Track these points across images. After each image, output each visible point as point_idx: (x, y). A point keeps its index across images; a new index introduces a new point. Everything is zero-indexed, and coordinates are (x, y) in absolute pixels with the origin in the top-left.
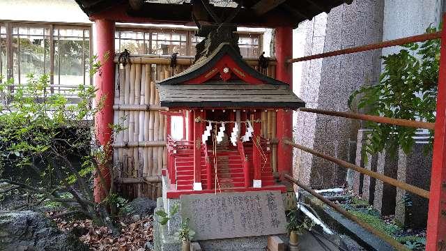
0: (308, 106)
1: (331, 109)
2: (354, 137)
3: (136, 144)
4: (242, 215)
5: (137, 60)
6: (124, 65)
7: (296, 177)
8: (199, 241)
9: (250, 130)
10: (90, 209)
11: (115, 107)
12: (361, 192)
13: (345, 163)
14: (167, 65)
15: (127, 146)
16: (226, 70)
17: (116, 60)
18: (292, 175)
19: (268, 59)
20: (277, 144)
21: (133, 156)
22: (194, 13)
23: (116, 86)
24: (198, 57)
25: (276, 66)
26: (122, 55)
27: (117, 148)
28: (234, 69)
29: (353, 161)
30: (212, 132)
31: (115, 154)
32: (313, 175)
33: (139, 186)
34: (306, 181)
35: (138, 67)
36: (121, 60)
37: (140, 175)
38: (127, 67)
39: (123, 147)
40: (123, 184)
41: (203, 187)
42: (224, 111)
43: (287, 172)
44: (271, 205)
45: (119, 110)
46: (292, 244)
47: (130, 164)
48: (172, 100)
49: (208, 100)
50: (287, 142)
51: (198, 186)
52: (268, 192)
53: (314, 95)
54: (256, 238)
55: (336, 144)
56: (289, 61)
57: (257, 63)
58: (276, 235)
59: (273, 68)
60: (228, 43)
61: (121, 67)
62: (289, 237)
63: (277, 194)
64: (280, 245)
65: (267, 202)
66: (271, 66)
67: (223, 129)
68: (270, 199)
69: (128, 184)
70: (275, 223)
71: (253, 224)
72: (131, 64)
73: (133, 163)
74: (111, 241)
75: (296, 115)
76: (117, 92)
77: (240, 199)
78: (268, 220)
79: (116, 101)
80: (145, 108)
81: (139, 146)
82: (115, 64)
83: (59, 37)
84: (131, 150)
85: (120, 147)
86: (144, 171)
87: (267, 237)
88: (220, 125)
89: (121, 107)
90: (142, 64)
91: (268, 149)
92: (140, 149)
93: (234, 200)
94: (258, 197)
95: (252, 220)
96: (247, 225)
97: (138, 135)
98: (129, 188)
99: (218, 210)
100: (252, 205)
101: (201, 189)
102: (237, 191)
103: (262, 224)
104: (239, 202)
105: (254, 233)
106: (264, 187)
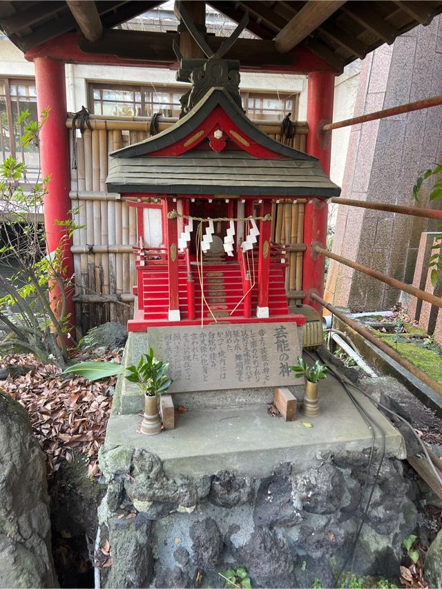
1: (386, 202)
2: (415, 243)
3: (104, 248)
4: (238, 357)
5: (101, 124)
6: (82, 132)
8: (173, 395)
9: (254, 232)
10: (33, 340)
11: (72, 195)
12: (417, 318)
13: (397, 282)
14: (144, 132)
15: (91, 251)
16: (218, 134)
17: (69, 123)
18: (321, 296)
19: (296, 125)
20: (304, 252)
21: (101, 265)
23: (72, 165)
25: (307, 135)
26: (78, 115)
27: (79, 253)
28: (231, 132)
29: (409, 280)
30: (193, 235)
31: (76, 262)
32: (354, 292)
33: (112, 305)
35: (102, 135)
36: (76, 123)
37: (112, 291)
38: (86, 133)
39: (87, 253)
40: (89, 303)
41: (182, 316)
42: (210, 201)
43: (316, 290)
44: (282, 345)
45: (78, 199)
46: (308, 400)
47: (98, 277)
48: (125, 181)
49: (185, 182)
50: (318, 248)
51: (174, 315)
52: (278, 325)
53: (362, 181)
54: (257, 389)
55: (389, 252)
56: (327, 127)
57: (279, 129)
58: (285, 387)
59: (303, 137)
60: (222, 88)
61: (78, 134)
62: (305, 390)
63: (290, 327)
64: (290, 403)
65: (275, 340)
66: (300, 134)
67: (210, 230)
68: (280, 334)
69: (96, 303)
70: (285, 370)
71: (253, 370)
72: (91, 130)
73: (101, 275)
74: (60, 384)
75: (333, 209)
76: (73, 172)
77: (236, 334)
78: (274, 365)
79: (74, 186)
81: (108, 252)
82: (68, 129)
83: (18, 96)
84: (97, 256)
85: (82, 253)
86: (118, 287)
87: (274, 389)
88: (206, 225)
89: (81, 195)
90: (107, 131)
91: (283, 261)
92: (111, 255)
93: (227, 335)
94: (262, 333)
95: (252, 365)
96: (244, 371)
97: (107, 236)
98: (98, 308)
99: (203, 349)
100: (254, 343)
101: (178, 319)
102: (233, 322)
103: (266, 370)
104: (233, 338)
105: (253, 383)
106: (273, 317)
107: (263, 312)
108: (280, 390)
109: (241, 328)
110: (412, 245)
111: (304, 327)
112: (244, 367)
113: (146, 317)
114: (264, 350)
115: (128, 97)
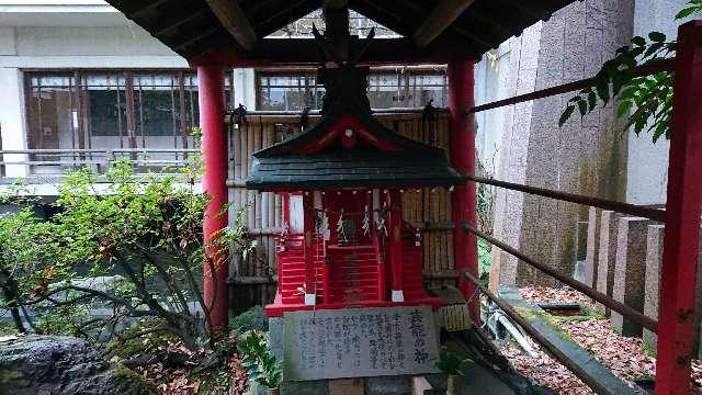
3: (257, 231)
4: (373, 342)
5: (256, 118)
6: (239, 126)
11: (229, 182)
14: (296, 124)
16: (349, 133)
17: (227, 119)
18: (475, 275)
19: (438, 110)
20: (454, 230)
23: (229, 156)
26: (235, 112)
28: (361, 131)
35: (257, 130)
38: (243, 128)
41: (318, 300)
43: (469, 269)
44: (417, 330)
45: (234, 186)
50: (467, 226)
53: (519, 154)
54: (392, 378)
56: (469, 110)
57: (420, 116)
58: (422, 375)
59: (445, 121)
63: (425, 310)
64: (427, 393)
65: (410, 325)
66: (442, 119)
68: (415, 317)
70: (421, 356)
71: (388, 356)
76: (230, 163)
78: (410, 351)
79: (230, 174)
81: (261, 235)
82: (225, 125)
87: (409, 378)
89: (237, 183)
90: (262, 125)
91: (418, 244)
92: (265, 238)
93: (361, 320)
94: (397, 316)
95: (387, 351)
96: (379, 357)
97: (260, 219)
98: (251, 290)
99: (338, 334)
100: (388, 328)
101: (313, 303)
102: (367, 306)
103: (401, 357)
104: (367, 323)
105: (387, 372)
106: (408, 301)
107: (397, 296)
108: (416, 379)
109: (375, 311)
110: (582, 219)
111: (440, 310)
112: (379, 353)
113: (284, 302)
114: (399, 336)
115: (294, 82)
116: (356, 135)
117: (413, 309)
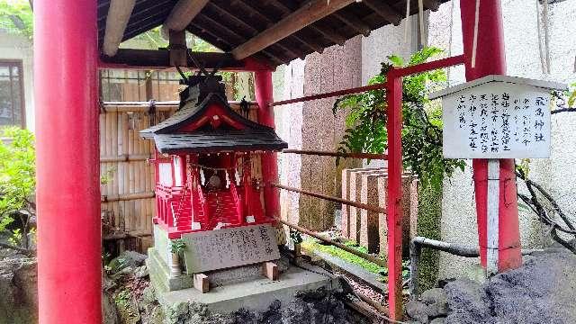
0: (290, 147)
3: (116, 197)
7: (284, 218)
15: (105, 201)
16: (216, 118)
19: (250, 104)
21: (113, 210)
22: (173, 58)
24: (182, 104)
25: (258, 110)
28: (224, 116)
33: (122, 242)
34: (295, 220)
35: (113, 115)
41: (202, 226)
44: (264, 237)
50: (273, 183)
51: (196, 226)
56: (270, 105)
57: (239, 107)
58: (271, 262)
59: (255, 111)
60: (217, 93)
64: (274, 268)
65: (260, 234)
66: (253, 110)
68: (263, 231)
70: (269, 251)
72: (105, 112)
73: (113, 218)
78: (262, 249)
80: (124, 158)
81: (119, 200)
84: (110, 204)
86: (127, 226)
87: (263, 264)
89: (109, 159)
90: (118, 112)
92: (122, 202)
94: (252, 231)
100: (248, 238)
101: (200, 228)
103: (257, 252)
105: (250, 261)
106: (258, 221)
107: (251, 219)
108: (267, 264)
109: (238, 229)
113: (178, 229)
116: (221, 119)
117: (261, 226)
